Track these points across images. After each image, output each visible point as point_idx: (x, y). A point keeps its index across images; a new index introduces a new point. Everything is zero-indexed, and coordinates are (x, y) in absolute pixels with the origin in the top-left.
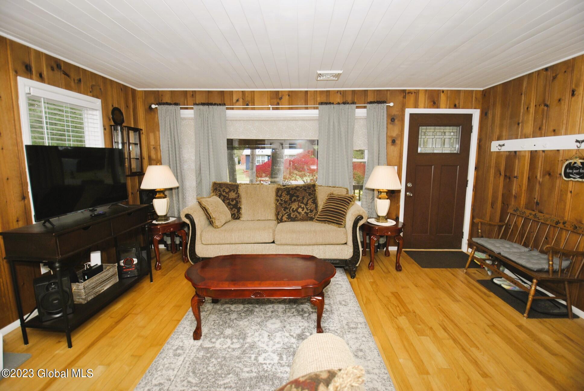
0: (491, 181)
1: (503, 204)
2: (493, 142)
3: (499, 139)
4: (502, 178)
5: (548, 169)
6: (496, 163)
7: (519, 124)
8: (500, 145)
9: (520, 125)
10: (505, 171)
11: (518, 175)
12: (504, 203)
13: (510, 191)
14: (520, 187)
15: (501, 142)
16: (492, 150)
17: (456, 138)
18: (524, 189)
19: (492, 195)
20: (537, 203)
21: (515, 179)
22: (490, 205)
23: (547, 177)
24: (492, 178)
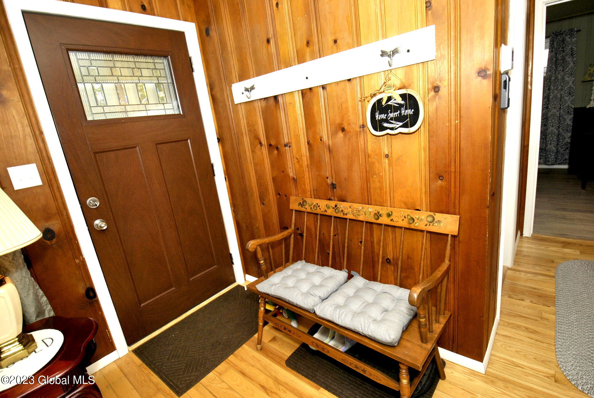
0: (249, 159)
1: (278, 196)
2: (233, 85)
3: (242, 77)
4: (265, 151)
5: (338, 121)
6: (248, 123)
7: (268, 41)
8: (247, 90)
9: (272, 42)
10: (267, 138)
11: (290, 141)
12: (279, 194)
13: (284, 171)
14: (298, 162)
15: (248, 83)
16: (236, 101)
17: (168, 83)
18: (306, 163)
19: (257, 183)
20: (333, 186)
21: (287, 148)
22: (259, 200)
23: (341, 135)
24: (249, 153)
